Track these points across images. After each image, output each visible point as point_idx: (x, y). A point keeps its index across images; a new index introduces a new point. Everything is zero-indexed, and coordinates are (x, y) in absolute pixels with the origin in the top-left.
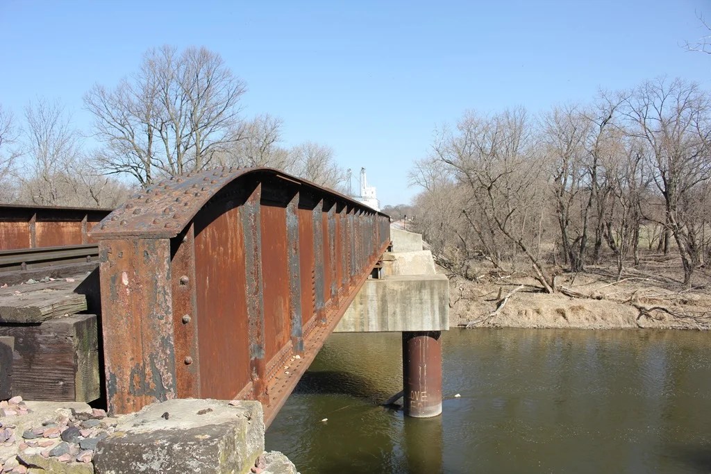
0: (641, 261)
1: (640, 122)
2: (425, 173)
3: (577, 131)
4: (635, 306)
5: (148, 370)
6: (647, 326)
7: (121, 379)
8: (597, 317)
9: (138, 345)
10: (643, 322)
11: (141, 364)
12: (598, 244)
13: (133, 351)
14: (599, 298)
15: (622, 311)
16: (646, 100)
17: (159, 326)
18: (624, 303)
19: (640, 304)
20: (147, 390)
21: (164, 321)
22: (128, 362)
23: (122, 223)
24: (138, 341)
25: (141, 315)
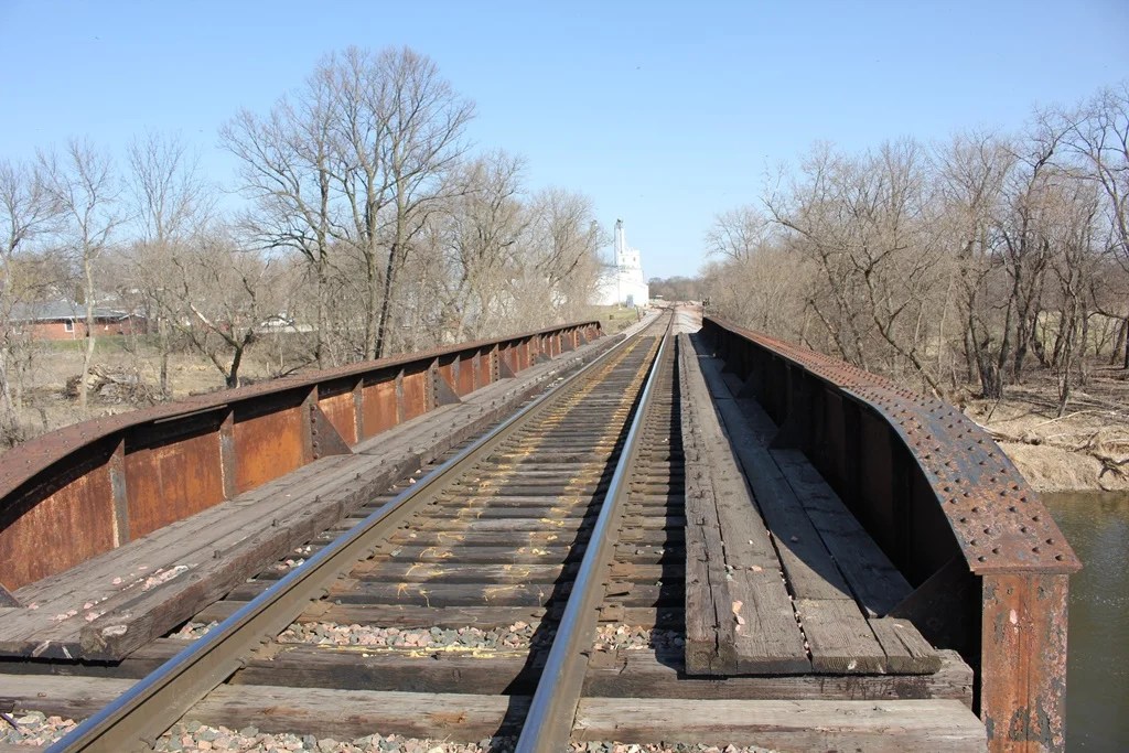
0: (1090, 378)
1: (1091, 156)
2: (733, 234)
3: (992, 172)
4: (1096, 456)
5: (1033, 713)
6: (1116, 488)
7: (1000, 724)
8: (1037, 474)
9: (1023, 688)
10: (1109, 480)
11: (1026, 708)
12: (1022, 351)
13: (1017, 694)
14: (1035, 443)
15: (1076, 464)
16: (1103, 120)
17: (1050, 667)
18: (1077, 450)
19: (1104, 454)
20: (1031, 735)
21: (1056, 662)
22: (1011, 707)
23: (994, 551)
24: (1023, 683)
25: (1030, 654)
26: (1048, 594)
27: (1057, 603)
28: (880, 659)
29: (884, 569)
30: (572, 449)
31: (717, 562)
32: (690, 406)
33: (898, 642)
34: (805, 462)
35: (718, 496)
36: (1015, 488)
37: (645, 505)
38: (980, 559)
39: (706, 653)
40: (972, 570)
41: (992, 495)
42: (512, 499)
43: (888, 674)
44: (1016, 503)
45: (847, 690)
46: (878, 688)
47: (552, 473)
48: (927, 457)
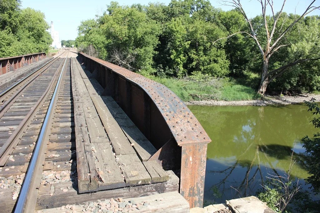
5: (195, 188)
9: (193, 181)
11: (193, 186)
13: (191, 183)
17: (201, 173)
20: (194, 194)
21: (202, 171)
22: (189, 186)
23: (185, 137)
24: (193, 179)
25: (195, 170)
26: (201, 150)
27: (204, 153)
28: (149, 179)
29: (144, 140)
30: (35, 97)
31: (87, 143)
32: (75, 81)
33: (154, 171)
34: (113, 100)
35: (86, 114)
36: (188, 114)
37: (60, 118)
38: (181, 141)
39: (86, 184)
40: (178, 145)
41: (181, 116)
42: (11, 117)
43: (152, 184)
44: (189, 119)
45: (138, 190)
46: (149, 188)
47: (27, 106)
48: (159, 104)
